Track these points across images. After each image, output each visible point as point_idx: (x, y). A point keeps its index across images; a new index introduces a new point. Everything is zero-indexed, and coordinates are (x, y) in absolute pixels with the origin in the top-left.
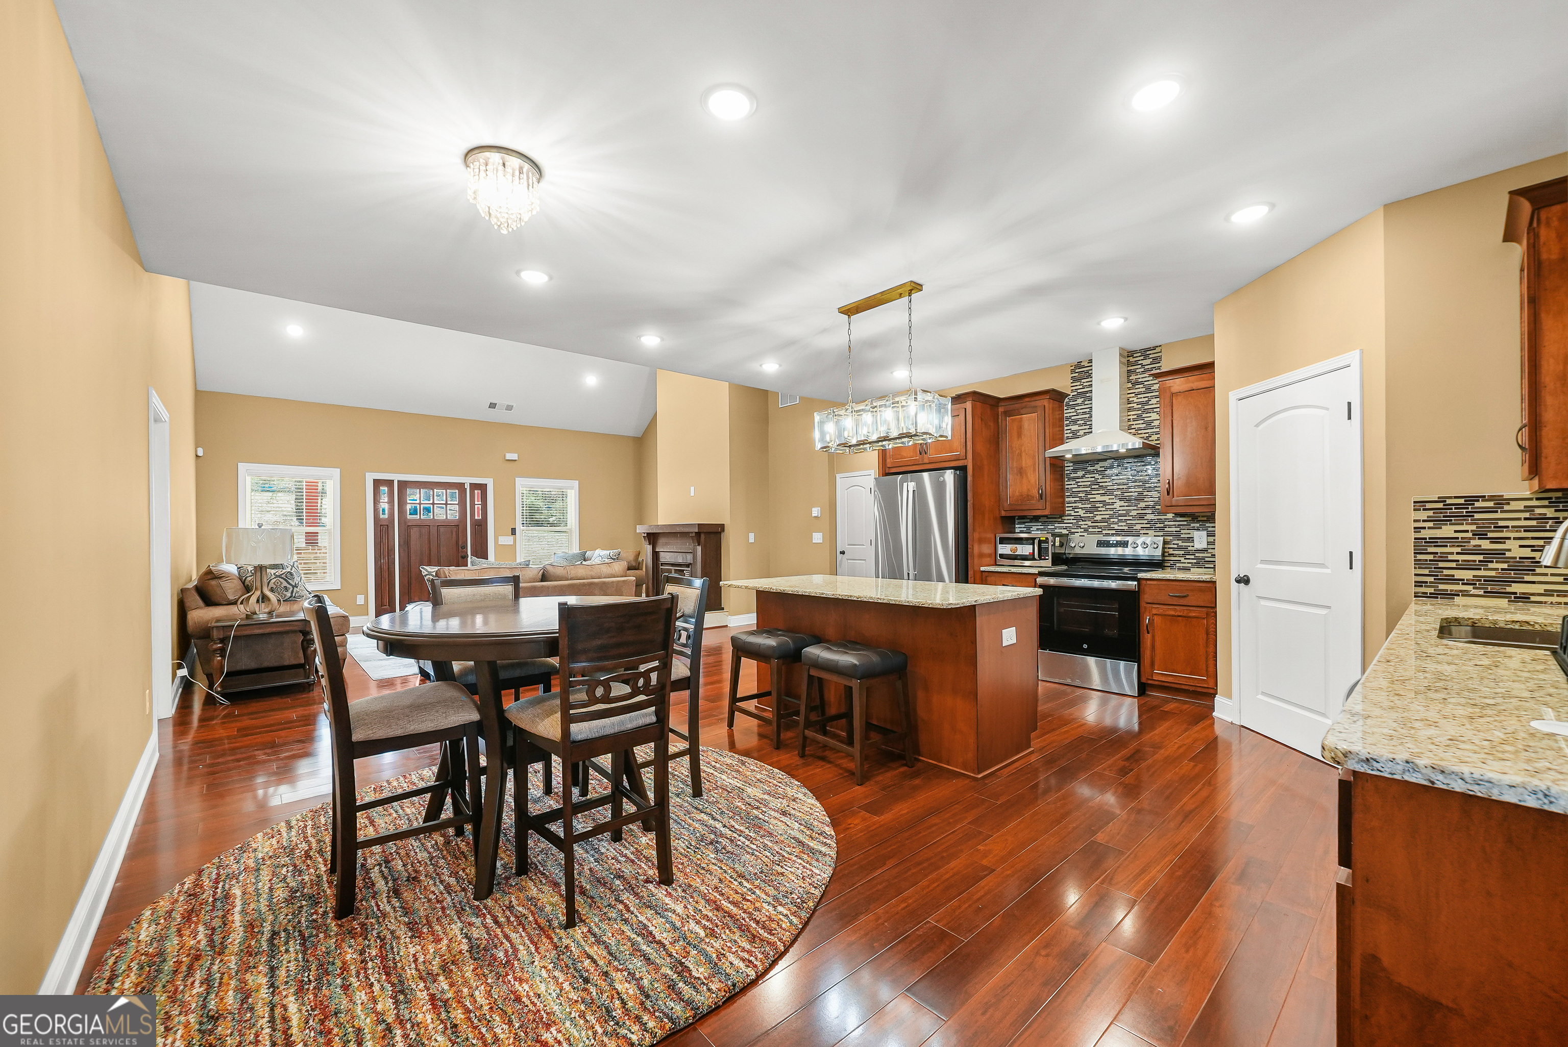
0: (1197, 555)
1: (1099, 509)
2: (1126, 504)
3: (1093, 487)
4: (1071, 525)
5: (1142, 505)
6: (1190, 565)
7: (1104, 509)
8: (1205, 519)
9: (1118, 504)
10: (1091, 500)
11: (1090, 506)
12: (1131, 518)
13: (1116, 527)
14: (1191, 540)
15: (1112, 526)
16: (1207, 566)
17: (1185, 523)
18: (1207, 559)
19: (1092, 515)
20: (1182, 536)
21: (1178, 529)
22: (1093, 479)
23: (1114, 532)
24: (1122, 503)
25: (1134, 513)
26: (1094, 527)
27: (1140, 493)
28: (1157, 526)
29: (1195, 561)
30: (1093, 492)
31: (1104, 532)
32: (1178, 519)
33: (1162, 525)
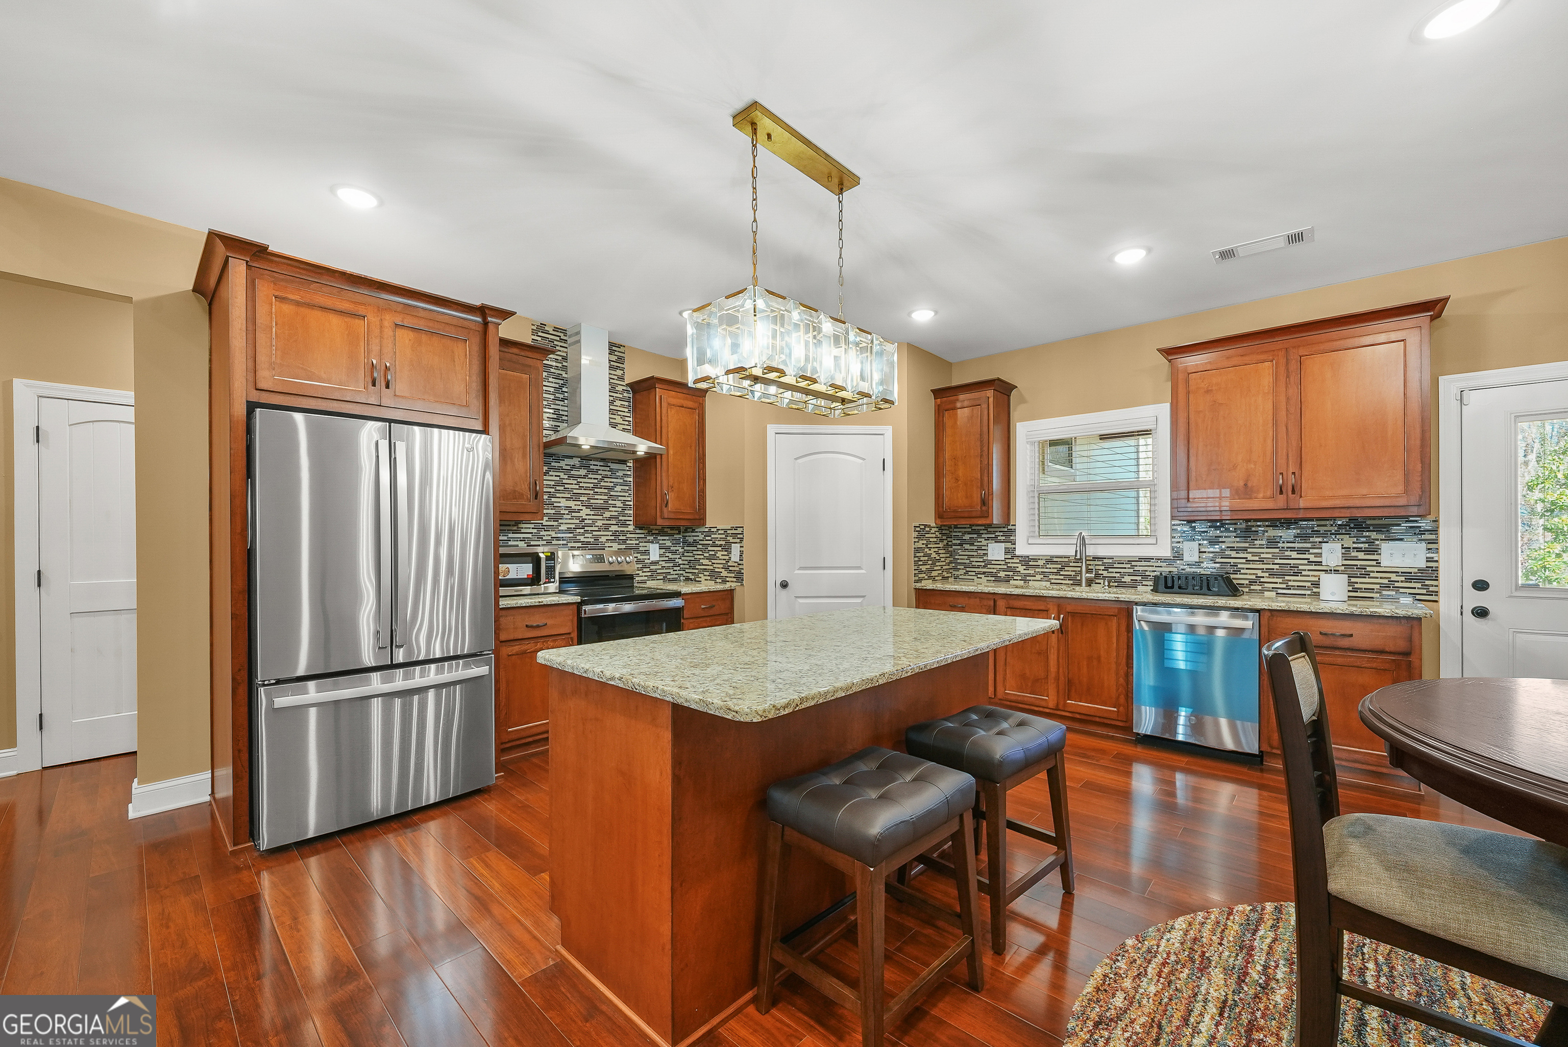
0: (652, 567)
1: (565, 516)
2: (592, 513)
3: (558, 488)
4: (530, 536)
5: (607, 514)
6: (646, 578)
7: (569, 517)
8: (657, 532)
9: (585, 512)
10: (555, 504)
11: (553, 511)
12: (596, 529)
13: (582, 538)
14: (647, 552)
15: (578, 537)
16: (658, 578)
17: (643, 536)
18: (658, 571)
19: (555, 523)
20: (641, 549)
21: (637, 542)
22: (558, 478)
23: (579, 545)
24: (588, 511)
25: (599, 523)
26: (558, 539)
27: (606, 502)
28: (620, 538)
29: (650, 574)
30: (558, 495)
31: (570, 545)
32: (638, 531)
33: (624, 538)
